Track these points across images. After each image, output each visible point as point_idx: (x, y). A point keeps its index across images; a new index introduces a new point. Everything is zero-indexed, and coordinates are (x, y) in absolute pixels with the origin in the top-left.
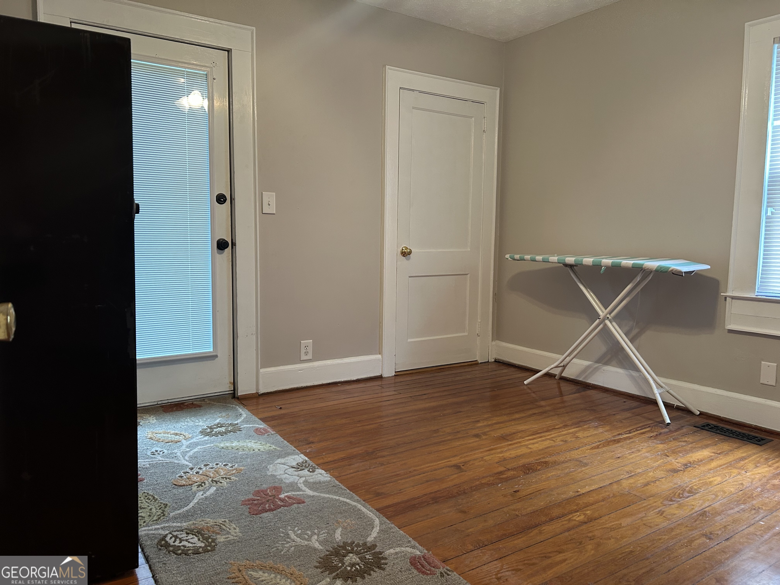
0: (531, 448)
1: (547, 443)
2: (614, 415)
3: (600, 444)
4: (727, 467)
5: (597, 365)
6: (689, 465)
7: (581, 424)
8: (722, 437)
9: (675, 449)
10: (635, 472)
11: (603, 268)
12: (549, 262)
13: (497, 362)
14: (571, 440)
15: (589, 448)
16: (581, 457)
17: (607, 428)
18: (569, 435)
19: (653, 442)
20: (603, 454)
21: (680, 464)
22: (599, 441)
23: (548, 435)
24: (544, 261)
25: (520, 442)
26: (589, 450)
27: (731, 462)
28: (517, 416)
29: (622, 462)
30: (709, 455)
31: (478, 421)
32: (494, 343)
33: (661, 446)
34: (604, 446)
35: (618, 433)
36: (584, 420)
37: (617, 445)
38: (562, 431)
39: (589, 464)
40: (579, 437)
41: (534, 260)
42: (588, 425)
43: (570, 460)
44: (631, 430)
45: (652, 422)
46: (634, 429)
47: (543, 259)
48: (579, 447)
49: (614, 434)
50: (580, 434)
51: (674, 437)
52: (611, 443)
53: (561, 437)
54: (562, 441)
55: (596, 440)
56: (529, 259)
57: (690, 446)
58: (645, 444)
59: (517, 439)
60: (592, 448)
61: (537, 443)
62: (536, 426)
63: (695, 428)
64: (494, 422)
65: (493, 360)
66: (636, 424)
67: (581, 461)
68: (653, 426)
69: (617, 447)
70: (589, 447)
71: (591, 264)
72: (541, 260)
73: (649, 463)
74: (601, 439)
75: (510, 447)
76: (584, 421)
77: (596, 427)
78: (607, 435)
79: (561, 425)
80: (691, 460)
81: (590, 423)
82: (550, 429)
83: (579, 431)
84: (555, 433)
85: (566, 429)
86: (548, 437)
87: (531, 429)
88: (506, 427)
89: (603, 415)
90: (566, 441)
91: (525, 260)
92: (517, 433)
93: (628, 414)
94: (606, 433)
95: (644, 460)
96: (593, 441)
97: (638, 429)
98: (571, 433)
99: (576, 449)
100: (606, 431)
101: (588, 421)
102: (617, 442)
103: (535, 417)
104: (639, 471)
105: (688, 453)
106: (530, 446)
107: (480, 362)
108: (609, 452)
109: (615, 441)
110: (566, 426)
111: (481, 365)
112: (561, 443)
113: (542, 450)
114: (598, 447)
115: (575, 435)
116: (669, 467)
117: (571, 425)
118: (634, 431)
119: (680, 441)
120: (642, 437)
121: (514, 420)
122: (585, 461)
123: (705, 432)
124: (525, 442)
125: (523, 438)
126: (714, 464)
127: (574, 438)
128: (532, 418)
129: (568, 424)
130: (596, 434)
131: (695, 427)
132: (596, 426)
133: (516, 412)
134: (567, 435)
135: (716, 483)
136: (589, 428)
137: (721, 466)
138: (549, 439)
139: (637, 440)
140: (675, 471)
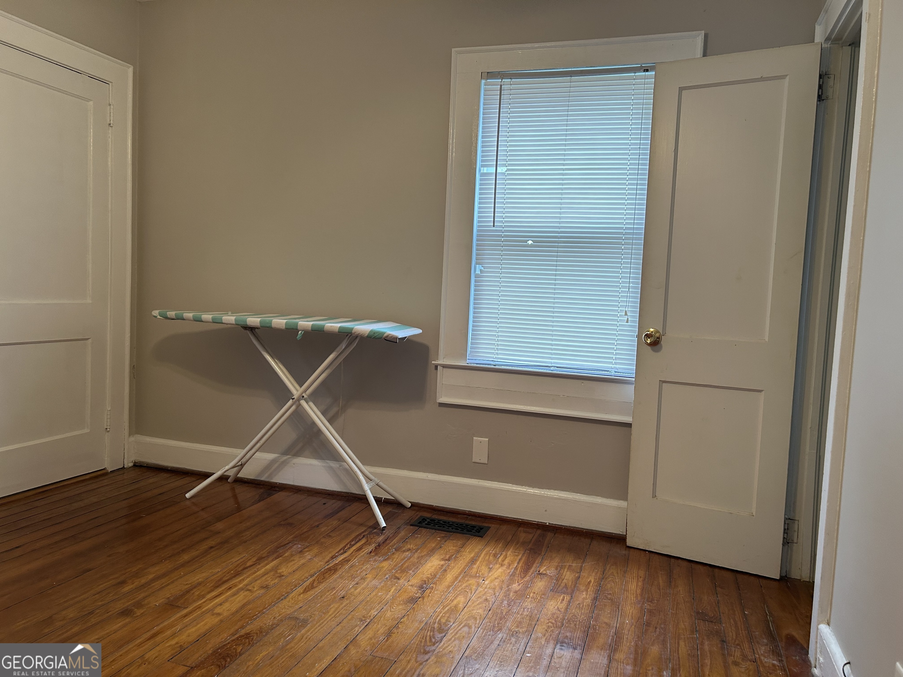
0: (219, 614)
1: (241, 598)
2: (318, 526)
3: (314, 580)
4: (464, 577)
5: (285, 458)
6: (425, 585)
7: (281, 551)
8: (443, 534)
9: (402, 565)
10: (370, 616)
11: (300, 332)
12: (222, 323)
13: (137, 466)
14: (273, 582)
15: (302, 591)
16: (295, 611)
17: (315, 550)
18: (269, 575)
19: (375, 561)
20: (321, 597)
21: (415, 587)
22: (312, 576)
23: (240, 582)
24: (215, 321)
25: (199, 607)
26: (302, 595)
27: (464, 568)
28: (186, 557)
29: (350, 603)
30: (439, 565)
31: (123, 583)
32: (132, 439)
33: (385, 564)
34: (320, 583)
35: (330, 555)
36: (282, 544)
37: (335, 576)
38: (258, 570)
39: (308, 620)
40: (283, 576)
41: (198, 320)
42: (290, 551)
43: (282, 621)
44: (345, 547)
45: (364, 529)
46: (347, 544)
47: (213, 318)
48: (288, 593)
49: (326, 560)
50: (284, 570)
51: (395, 547)
52: (327, 575)
53: (259, 582)
54: (262, 587)
55: (307, 575)
56: (192, 318)
57: (416, 555)
58: (368, 566)
59: (195, 601)
60: (305, 591)
61: (226, 601)
62: (217, 570)
63: (412, 527)
64: (151, 577)
65: (131, 465)
66: (348, 535)
67: (296, 618)
68: (368, 534)
69: (336, 580)
70: (300, 589)
71: (283, 327)
72: (211, 320)
73: (382, 595)
74: (312, 572)
75: (187, 620)
76: (282, 546)
77: (301, 552)
78: (318, 563)
79: (254, 559)
80: (424, 578)
81: (291, 547)
82: (240, 569)
83: (280, 564)
84: (248, 577)
85: (262, 565)
86: (241, 586)
87: (212, 578)
88: (172, 582)
89: (305, 530)
90: (267, 587)
91: (184, 319)
92: (192, 590)
93: (334, 522)
94: (316, 560)
95: (374, 593)
96: (303, 578)
97: (352, 543)
98: (271, 571)
99: (285, 598)
100: (315, 556)
101: (288, 544)
102: (333, 571)
103: (212, 554)
104: (374, 613)
105: (417, 567)
106: (217, 611)
107: (110, 470)
108: (328, 591)
109: (330, 569)
110: (260, 559)
111: (111, 475)
112: (262, 591)
113: (237, 612)
114: (312, 587)
115: (276, 571)
116: (405, 596)
117: (268, 556)
118: (349, 548)
119: (404, 551)
120: (360, 556)
121: (183, 565)
122: (302, 616)
123: (424, 530)
124: (209, 604)
125: (203, 596)
126: (449, 577)
127: (276, 578)
128: (209, 556)
129: (263, 556)
130: (303, 564)
131: (411, 525)
132: (300, 550)
133: (183, 551)
134: (266, 576)
135: (461, 606)
136: (292, 555)
137: (457, 578)
138: (242, 589)
139: (355, 561)
140: (413, 600)
